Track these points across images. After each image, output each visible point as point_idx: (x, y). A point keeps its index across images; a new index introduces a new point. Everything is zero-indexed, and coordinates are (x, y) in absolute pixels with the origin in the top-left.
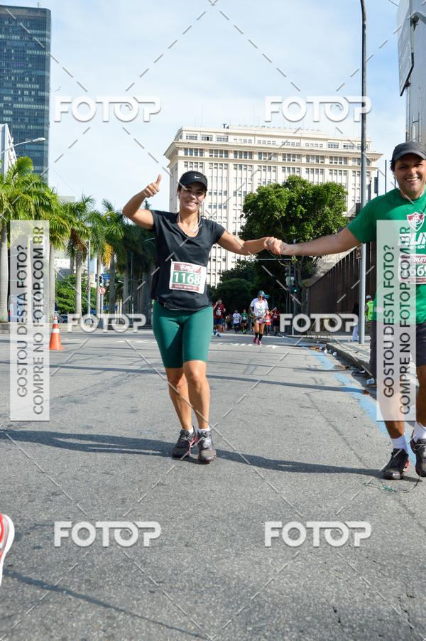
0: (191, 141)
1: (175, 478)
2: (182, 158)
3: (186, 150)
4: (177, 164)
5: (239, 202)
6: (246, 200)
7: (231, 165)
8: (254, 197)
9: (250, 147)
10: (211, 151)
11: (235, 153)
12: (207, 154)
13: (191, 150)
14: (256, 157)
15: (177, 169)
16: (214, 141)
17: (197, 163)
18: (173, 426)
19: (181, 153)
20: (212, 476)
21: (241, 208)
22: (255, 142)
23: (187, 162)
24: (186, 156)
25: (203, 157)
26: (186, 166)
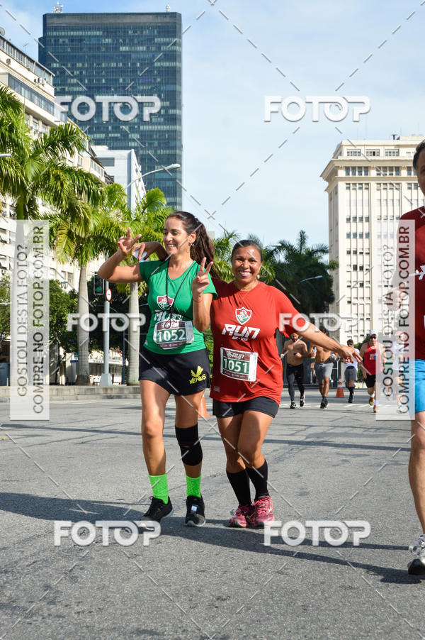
0: (353, 158)
2: (342, 179)
4: (336, 188)
7: (404, 185)
10: (378, 169)
12: (373, 173)
13: (354, 168)
15: (336, 193)
16: (382, 156)
17: (362, 184)
19: (342, 173)
23: (349, 184)
24: (348, 176)
25: (369, 176)
26: (348, 188)
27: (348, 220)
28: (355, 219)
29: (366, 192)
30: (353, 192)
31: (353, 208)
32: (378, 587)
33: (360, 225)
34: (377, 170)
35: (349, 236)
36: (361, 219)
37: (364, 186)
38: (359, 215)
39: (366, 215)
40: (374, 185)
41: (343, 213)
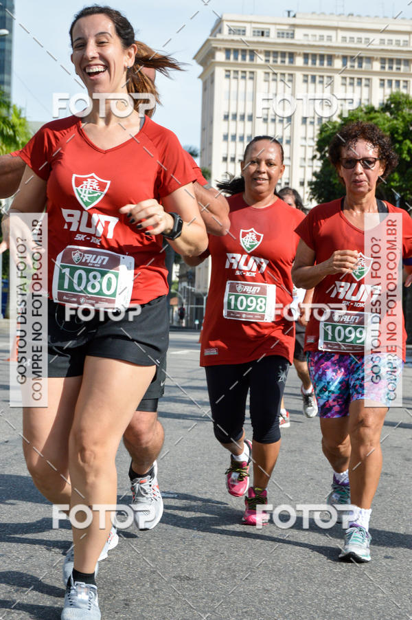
0: (236, 37)
1: (207, 568)
2: (221, 64)
3: (228, 51)
4: (213, 75)
5: (310, 135)
6: (322, 131)
7: (299, 76)
8: (334, 127)
9: (329, 47)
10: (267, 53)
11: (306, 56)
12: (260, 59)
13: (236, 51)
14: (338, 64)
15: (212, 81)
16: (273, 37)
17: (245, 72)
18: (205, 486)
19: (220, 56)
20: (266, 566)
21: (314, 144)
22: (337, 39)
23: (229, 71)
24: (227, 61)
25: (254, 62)
26: (228, 76)
27: (226, 117)
28: (235, 116)
29: (250, 83)
30: (234, 82)
31: (233, 103)
32: (222, 578)
33: (240, 124)
34: (266, 56)
35: (226, 137)
36: (243, 117)
37: (248, 75)
38: (240, 112)
39: (249, 112)
40: (260, 74)
41: (220, 108)
